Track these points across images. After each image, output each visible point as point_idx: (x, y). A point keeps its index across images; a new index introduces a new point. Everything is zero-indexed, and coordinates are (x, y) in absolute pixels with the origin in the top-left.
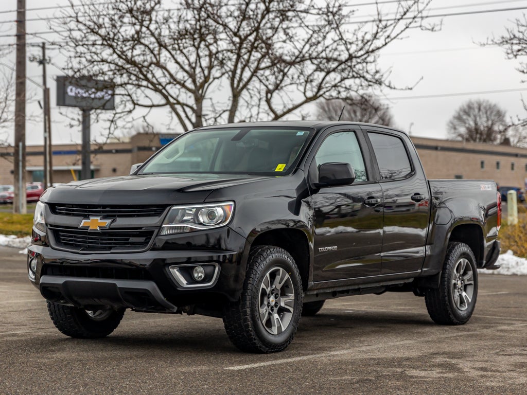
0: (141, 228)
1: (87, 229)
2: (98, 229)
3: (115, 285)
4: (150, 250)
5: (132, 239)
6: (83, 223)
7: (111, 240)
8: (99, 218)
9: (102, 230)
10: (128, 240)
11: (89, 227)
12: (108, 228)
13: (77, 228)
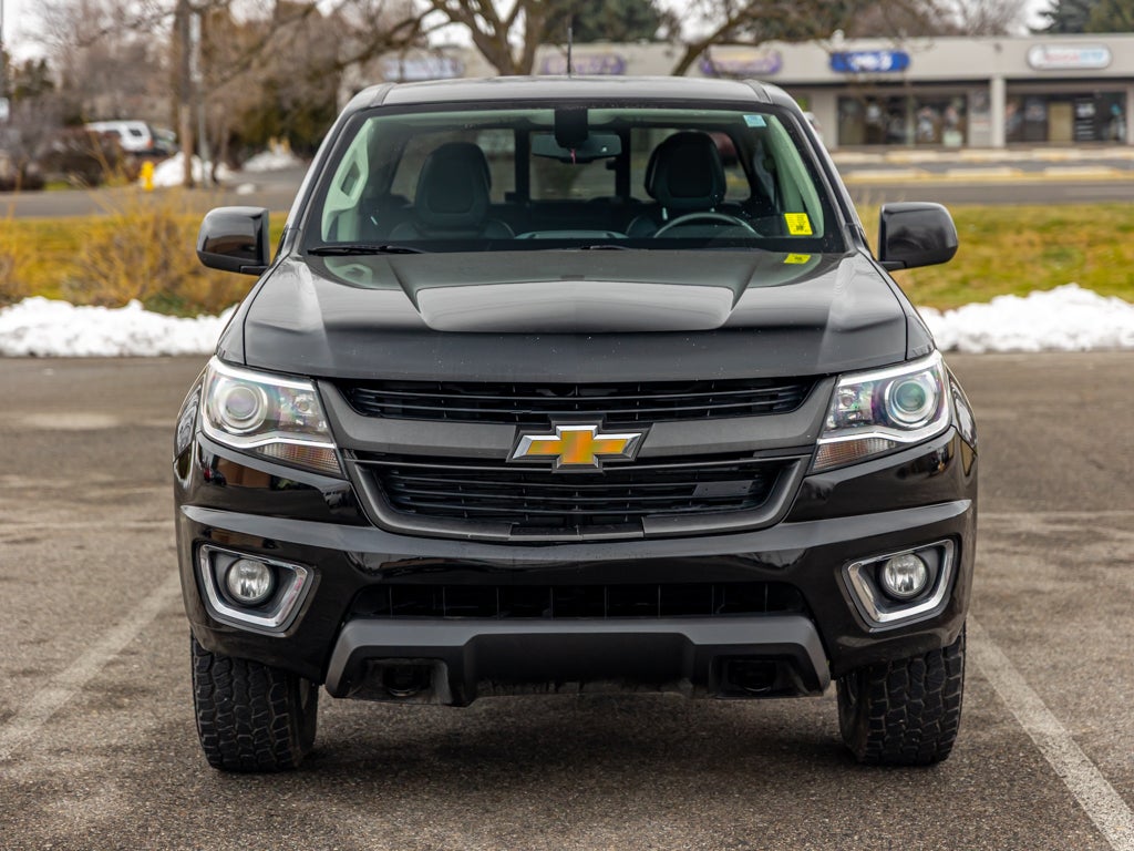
0: (749, 454)
1: (549, 466)
2: (595, 462)
3: (680, 639)
4: (788, 520)
5: (703, 489)
6: (533, 444)
7: (623, 492)
8: (593, 428)
9: (605, 465)
10: (690, 490)
11: (556, 457)
12: (630, 456)
13: (501, 462)
